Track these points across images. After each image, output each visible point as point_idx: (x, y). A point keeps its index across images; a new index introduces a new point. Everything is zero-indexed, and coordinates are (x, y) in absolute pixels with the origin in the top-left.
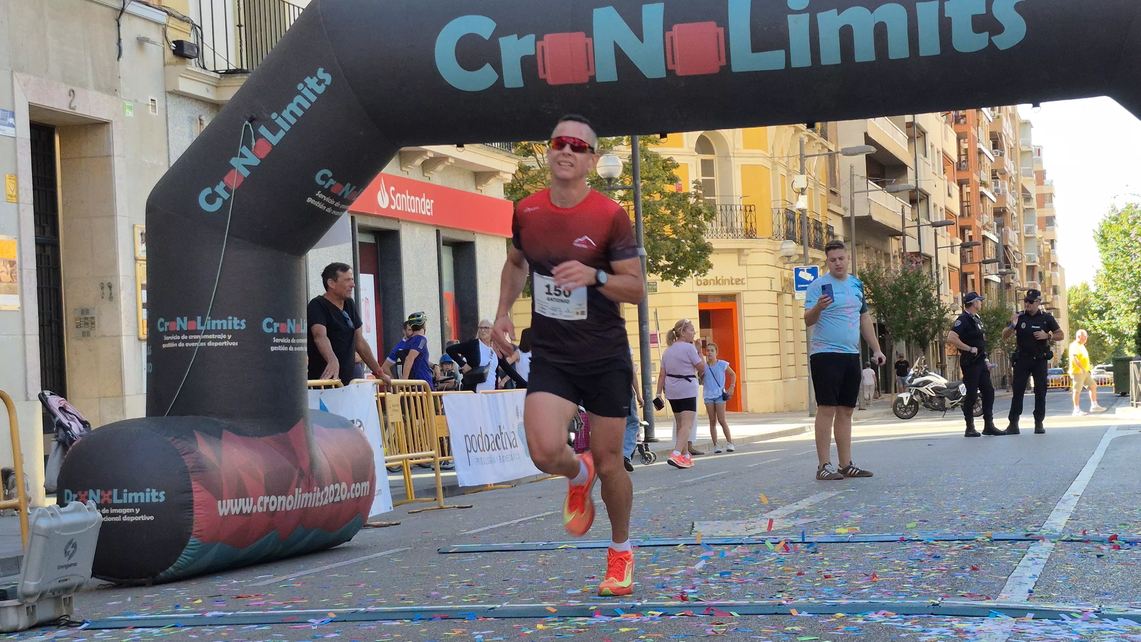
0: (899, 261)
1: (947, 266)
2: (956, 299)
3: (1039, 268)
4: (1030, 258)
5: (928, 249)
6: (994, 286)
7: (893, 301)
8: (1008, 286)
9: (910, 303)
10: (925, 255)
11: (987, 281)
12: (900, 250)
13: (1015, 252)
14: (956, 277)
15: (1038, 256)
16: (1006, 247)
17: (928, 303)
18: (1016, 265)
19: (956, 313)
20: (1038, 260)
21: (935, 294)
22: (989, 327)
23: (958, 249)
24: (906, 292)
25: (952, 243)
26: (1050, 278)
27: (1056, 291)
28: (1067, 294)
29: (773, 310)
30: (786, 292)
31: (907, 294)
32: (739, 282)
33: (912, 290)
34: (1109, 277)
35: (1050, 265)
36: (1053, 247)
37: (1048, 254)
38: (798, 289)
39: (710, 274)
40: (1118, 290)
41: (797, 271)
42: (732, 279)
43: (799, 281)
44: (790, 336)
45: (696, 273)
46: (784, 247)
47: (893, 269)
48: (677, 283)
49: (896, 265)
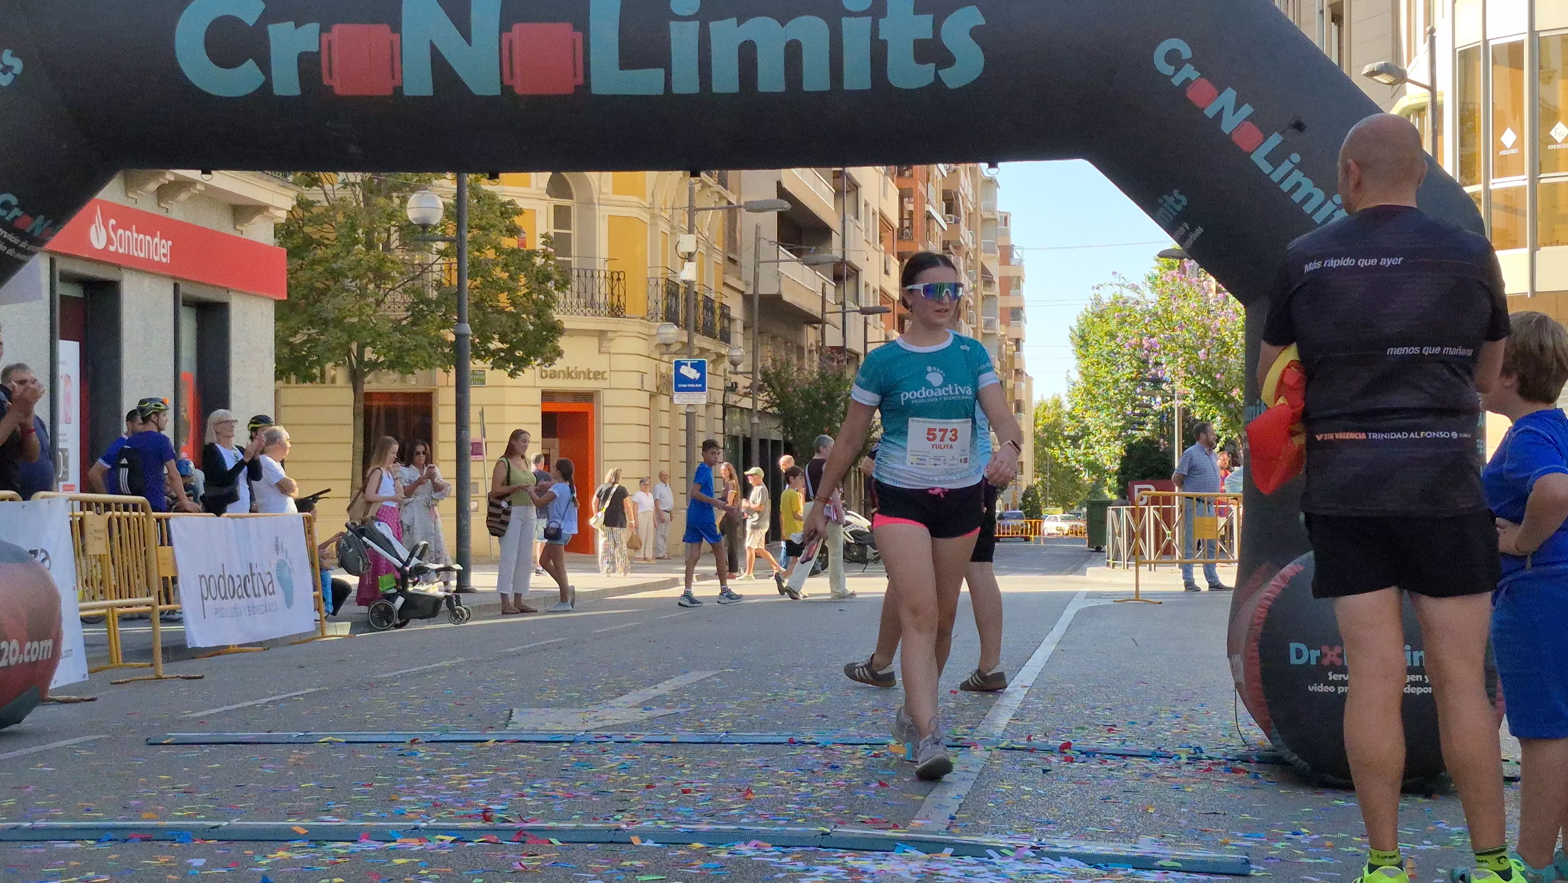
0: (816, 357)
5: (855, 343)
7: (805, 412)
9: (828, 415)
10: (850, 351)
12: (817, 342)
15: (1000, 360)
24: (823, 400)
26: (1013, 390)
27: (1019, 409)
28: (1034, 413)
29: (643, 416)
30: (661, 393)
31: (824, 402)
32: (598, 375)
33: (830, 398)
34: (1088, 392)
35: (1013, 372)
36: (1018, 349)
37: (1012, 358)
38: (678, 390)
39: (559, 364)
40: (1098, 410)
41: (678, 365)
42: (589, 372)
43: (681, 379)
44: (664, 453)
45: (539, 361)
46: (662, 331)
47: (807, 369)
48: (512, 374)
49: (812, 363)
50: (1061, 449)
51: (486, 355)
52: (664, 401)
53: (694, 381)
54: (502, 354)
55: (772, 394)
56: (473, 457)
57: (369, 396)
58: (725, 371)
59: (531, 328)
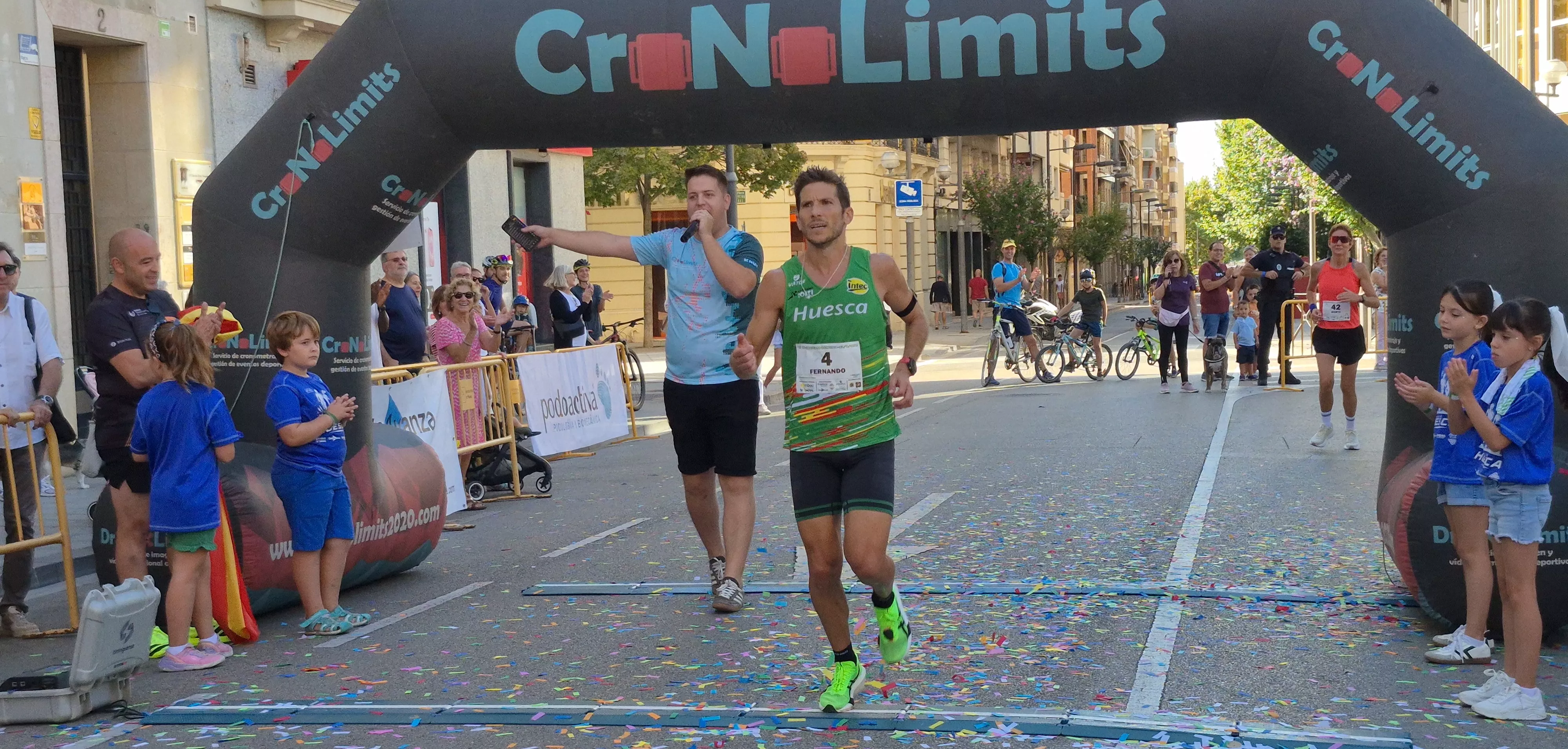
0: (1008, 162)
1: (1058, 166)
2: (1067, 203)
3: (1156, 163)
4: (1147, 153)
5: (1039, 149)
6: (1107, 187)
7: (1001, 213)
8: (1123, 184)
9: (1019, 215)
10: (1036, 156)
11: (1101, 181)
12: (1008, 150)
13: (1131, 148)
14: (1068, 177)
15: (1156, 150)
16: (1122, 143)
17: (1037, 215)
18: (1132, 162)
19: (1067, 219)
20: (1155, 154)
21: (1046, 202)
22: (1102, 235)
23: (1071, 151)
24: (1015, 203)
25: (1065, 142)
26: (1168, 175)
27: (1173, 189)
28: (1185, 191)
29: (871, 222)
30: (886, 203)
31: (1016, 205)
33: (1021, 201)
34: (1231, 175)
35: (1168, 159)
36: (1171, 140)
37: (1166, 148)
38: (899, 204)
41: (898, 185)
43: (901, 195)
46: (885, 157)
47: (1001, 176)
48: (767, 195)
49: (1005, 170)
50: (1208, 222)
51: (746, 180)
52: (887, 208)
53: (912, 197)
54: (758, 179)
55: (973, 199)
57: (655, 213)
58: (935, 179)
59: (781, 158)
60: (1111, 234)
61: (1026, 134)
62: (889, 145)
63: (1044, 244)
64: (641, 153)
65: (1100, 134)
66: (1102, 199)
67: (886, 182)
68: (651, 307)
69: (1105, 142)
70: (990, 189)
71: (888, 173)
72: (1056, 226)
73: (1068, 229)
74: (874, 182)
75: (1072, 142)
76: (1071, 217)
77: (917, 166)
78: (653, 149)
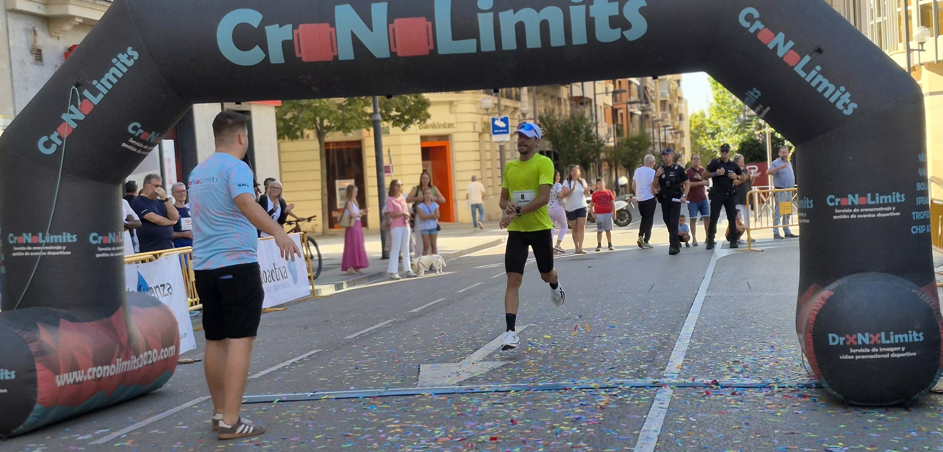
0: (568, 103)
1: (602, 105)
2: (609, 130)
3: (669, 101)
4: (663, 95)
5: (589, 94)
6: (636, 118)
7: (564, 138)
8: (647, 116)
9: (576, 139)
10: (587, 98)
11: (632, 114)
12: (568, 95)
13: (652, 91)
14: (609, 112)
15: (669, 93)
16: (645, 88)
17: (589, 138)
18: (653, 101)
19: (610, 141)
20: (668, 95)
21: (594, 129)
23: (611, 95)
24: (573, 130)
25: (606, 89)
26: (677, 109)
27: (681, 118)
28: (689, 119)
29: (476, 146)
30: (485, 132)
31: (574, 132)
32: (450, 125)
33: (577, 129)
34: (719, 108)
35: (677, 99)
36: (679, 85)
37: (676, 91)
38: (494, 133)
39: (429, 122)
40: (725, 118)
41: (493, 120)
42: (445, 124)
43: (495, 127)
44: (489, 165)
45: (418, 121)
46: (484, 102)
47: (563, 112)
48: (404, 129)
49: (566, 108)
50: (705, 140)
51: (389, 119)
52: (486, 136)
53: (503, 128)
54: (398, 118)
55: (545, 129)
56: (386, 174)
57: (327, 144)
58: (519, 116)
59: (413, 103)
60: (640, 150)
61: (580, 84)
62: (487, 93)
63: (594, 158)
64: (316, 103)
65: (630, 83)
66: (633, 126)
67: (486, 118)
68: (326, 208)
69: (634, 88)
70: (556, 121)
71: (486, 112)
72: (603, 145)
73: (611, 147)
74: (477, 118)
75: (611, 88)
76: (612, 139)
77: (506, 107)
78: (325, 100)
